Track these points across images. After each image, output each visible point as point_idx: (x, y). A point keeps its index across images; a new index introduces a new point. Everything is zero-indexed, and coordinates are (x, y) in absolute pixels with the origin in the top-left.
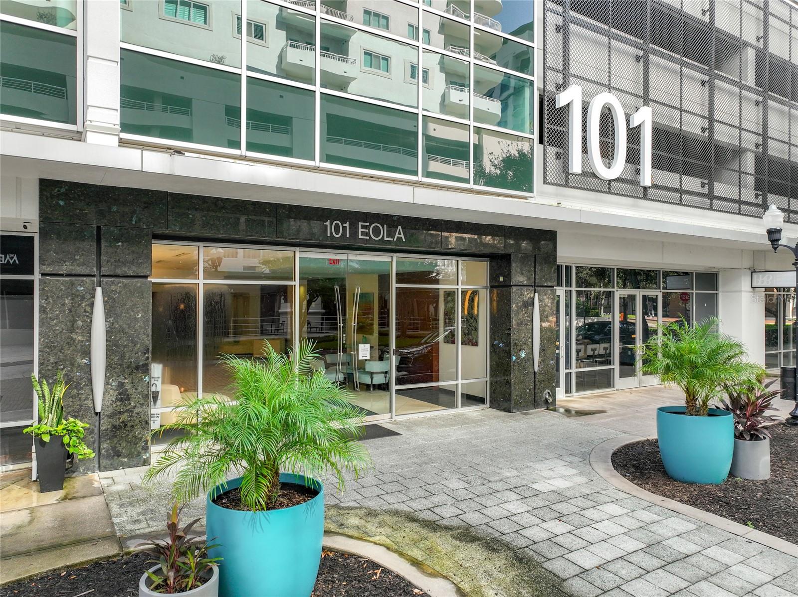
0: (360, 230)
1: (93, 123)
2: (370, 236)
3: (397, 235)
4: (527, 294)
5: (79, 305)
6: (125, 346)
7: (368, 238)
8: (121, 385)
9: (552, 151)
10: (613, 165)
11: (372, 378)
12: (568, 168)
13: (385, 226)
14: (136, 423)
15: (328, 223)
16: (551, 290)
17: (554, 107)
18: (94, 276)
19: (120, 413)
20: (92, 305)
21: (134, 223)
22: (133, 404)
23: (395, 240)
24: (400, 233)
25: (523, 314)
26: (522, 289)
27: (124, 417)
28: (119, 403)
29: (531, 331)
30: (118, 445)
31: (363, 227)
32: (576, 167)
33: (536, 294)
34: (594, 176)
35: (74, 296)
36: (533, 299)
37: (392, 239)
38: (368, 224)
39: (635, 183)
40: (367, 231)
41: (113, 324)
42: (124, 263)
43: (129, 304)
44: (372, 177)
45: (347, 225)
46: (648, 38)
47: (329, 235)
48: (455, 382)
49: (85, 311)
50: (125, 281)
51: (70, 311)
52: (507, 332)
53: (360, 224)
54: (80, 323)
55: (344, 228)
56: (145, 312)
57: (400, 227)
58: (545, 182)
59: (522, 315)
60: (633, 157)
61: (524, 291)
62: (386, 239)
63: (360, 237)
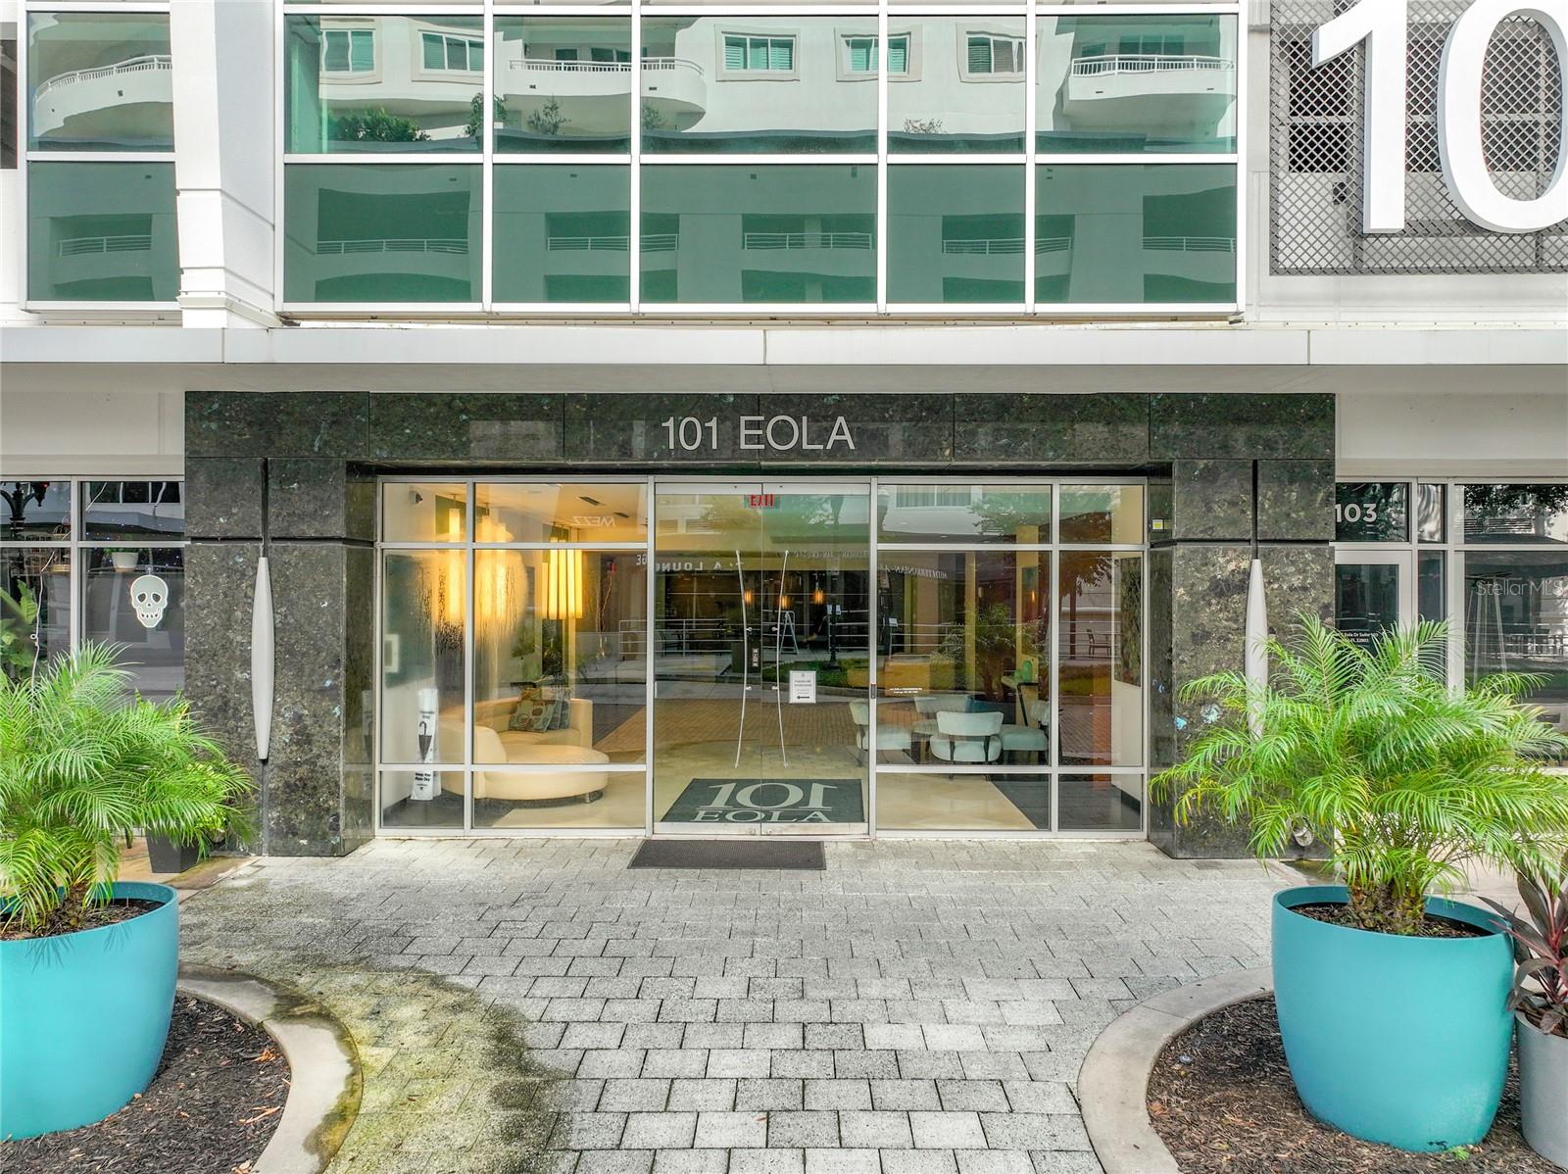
0: (744, 432)
2: (767, 443)
3: (834, 437)
4: (1226, 562)
5: (238, 586)
6: (303, 655)
7: (762, 447)
8: (299, 718)
12: (1360, 220)
13: (805, 418)
14: (320, 782)
15: (670, 424)
16: (1312, 552)
17: (1312, 61)
18: (259, 539)
19: (296, 763)
20: (253, 586)
21: (316, 449)
22: (315, 751)
23: (829, 447)
24: (841, 432)
25: (1213, 613)
26: (1208, 550)
27: (303, 771)
28: (294, 748)
29: (1240, 657)
30: (293, 816)
31: (750, 425)
33: (1257, 563)
34: (1468, 226)
35: (231, 571)
36: (1247, 574)
37: (821, 447)
38: (762, 418)
40: (760, 432)
41: (286, 616)
42: (302, 517)
43: (309, 584)
44: (772, 319)
45: (713, 424)
47: (672, 446)
49: (246, 596)
50: (303, 545)
51: (226, 596)
52: (1167, 657)
53: (743, 419)
54: (238, 614)
55: (707, 431)
56: (334, 598)
57: (841, 420)
58: (1275, 271)
59: (1210, 614)
61: (1216, 553)
62: (805, 446)
63: (743, 446)
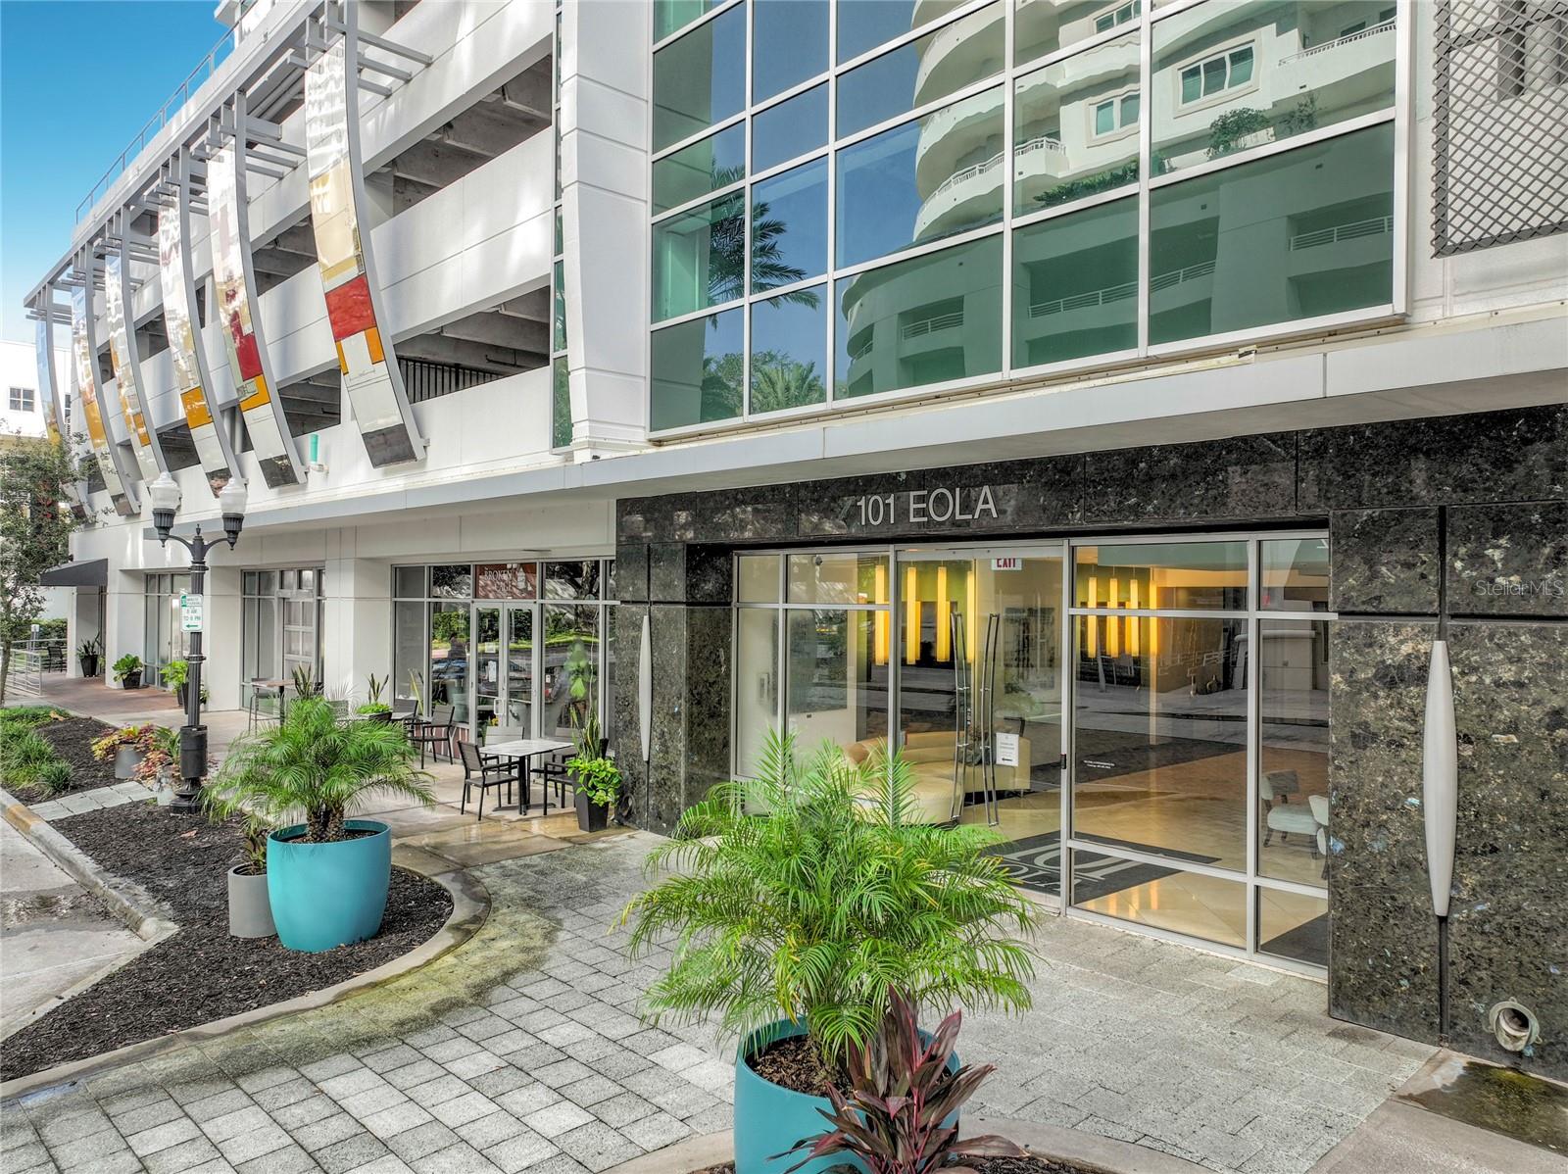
0: (913, 506)
2: (929, 516)
3: (980, 506)
4: (1401, 643)
7: (926, 519)
8: (661, 733)
13: (958, 490)
14: (672, 783)
15: (862, 503)
18: (646, 603)
19: (661, 767)
20: (641, 634)
22: (670, 759)
23: (976, 517)
24: (986, 502)
25: (1380, 708)
26: (1374, 626)
27: (665, 773)
28: (660, 755)
30: (660, 805)
31: (917, 499)
33: (1439, 648)
37: (970, 517)
38: (926, 492)
40: (924, 505)
41: (658, 659)
42: (665, 587)
43: (668, 636)
44: (937, 397)
45: (891, 501)
50: (666, 608)
53: (912, 494)
55: (887, 507)
57: (986, 489)
62: (958, 517)
63: (912, 520)
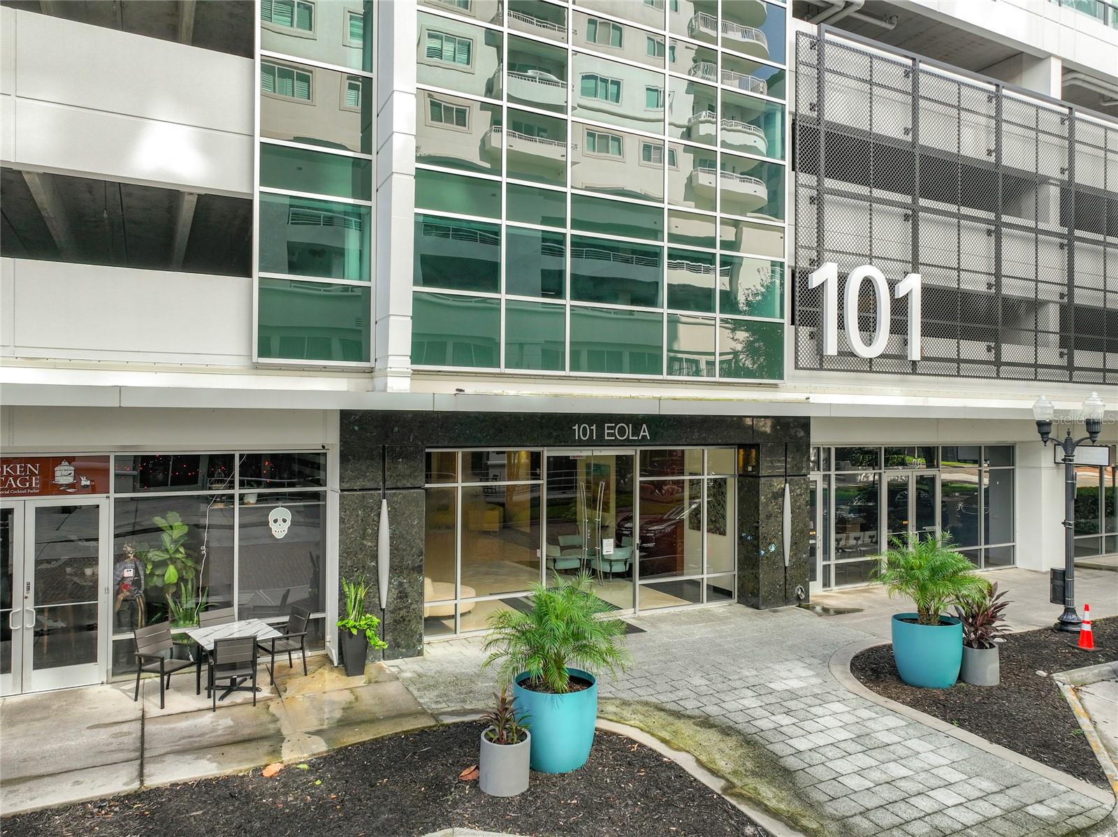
0: (606, 431)
1: (392, 370)
2: (616, 437)
3: (642, 433)
4: (778, 484)
5: (369, 515)
6: (404, 550)
7: (614, 438)
8: (401, 584)
9: (804, 331)
10: (874, 341)
11: (611, 566)
12: (822, 350)
13: (630, 425)
14: (412, 617)
15: (576, 427)
16: (804, 479)
17: (807, 288)
18: (380, 489)
19: (400, 609)
20: (379, 515)
21: (411, 440)
22: (410, 601)
23: (640, 438)
24: (644, 432)
25: (773, 506)
26: (771, 480)
27: (403, 612)
28: (399, 601)
29: (781, 524)
30: (398, 637)
31: (609, 428)
32: (831, 348)
33: (787, 485)
34: (853, 355)
35: (365, 508)
36: (784, 489)
37: (637, 438)
38: (614, 425)
39: (902, 357)
40: (613, 431)
41: (395, 530)
42: (404, 477)
43: (407, 512)
45: (594, 427)
46: (917, 192)
47: (577, 438)
48: (701, 577)
49: (373, 521)
50: (403, 491)
51: (362, 521)
52: (755, 524)
53: (606, 425)
54: (370, 531)
55: (591, 431)
56: (420, 520)
57: (644, 426)
58: (796, 368)
60: (899, 327)
61: (774, 482)
62: (631, 438)
63: (606, 438)
